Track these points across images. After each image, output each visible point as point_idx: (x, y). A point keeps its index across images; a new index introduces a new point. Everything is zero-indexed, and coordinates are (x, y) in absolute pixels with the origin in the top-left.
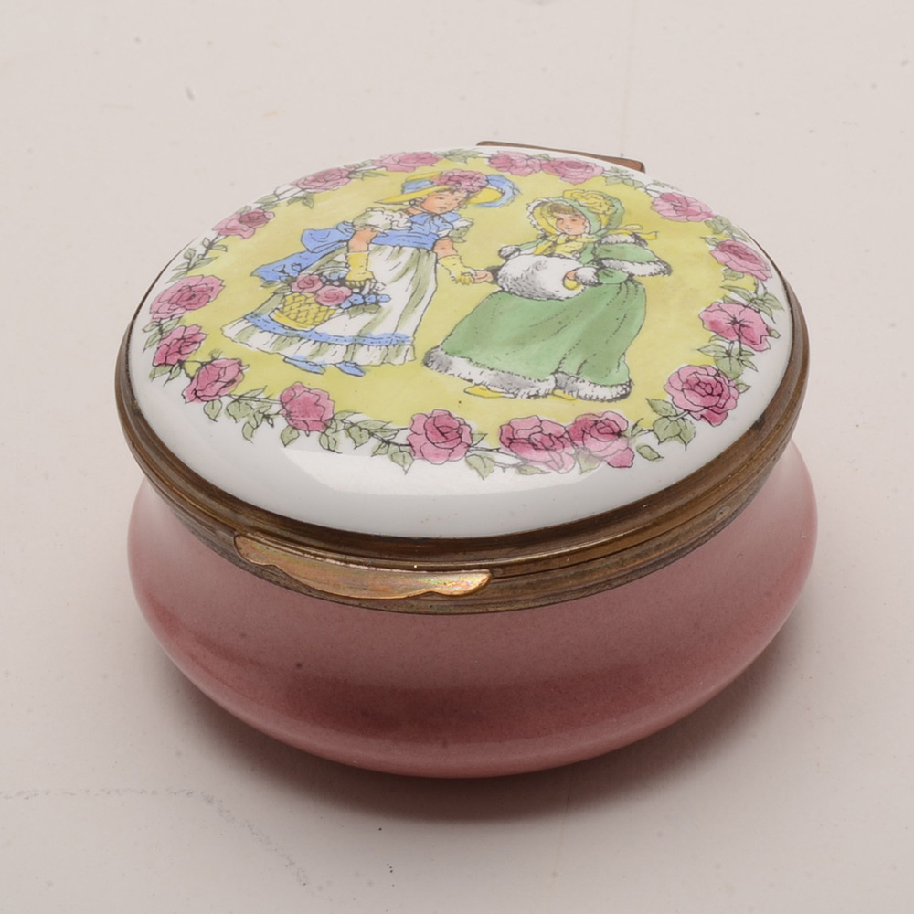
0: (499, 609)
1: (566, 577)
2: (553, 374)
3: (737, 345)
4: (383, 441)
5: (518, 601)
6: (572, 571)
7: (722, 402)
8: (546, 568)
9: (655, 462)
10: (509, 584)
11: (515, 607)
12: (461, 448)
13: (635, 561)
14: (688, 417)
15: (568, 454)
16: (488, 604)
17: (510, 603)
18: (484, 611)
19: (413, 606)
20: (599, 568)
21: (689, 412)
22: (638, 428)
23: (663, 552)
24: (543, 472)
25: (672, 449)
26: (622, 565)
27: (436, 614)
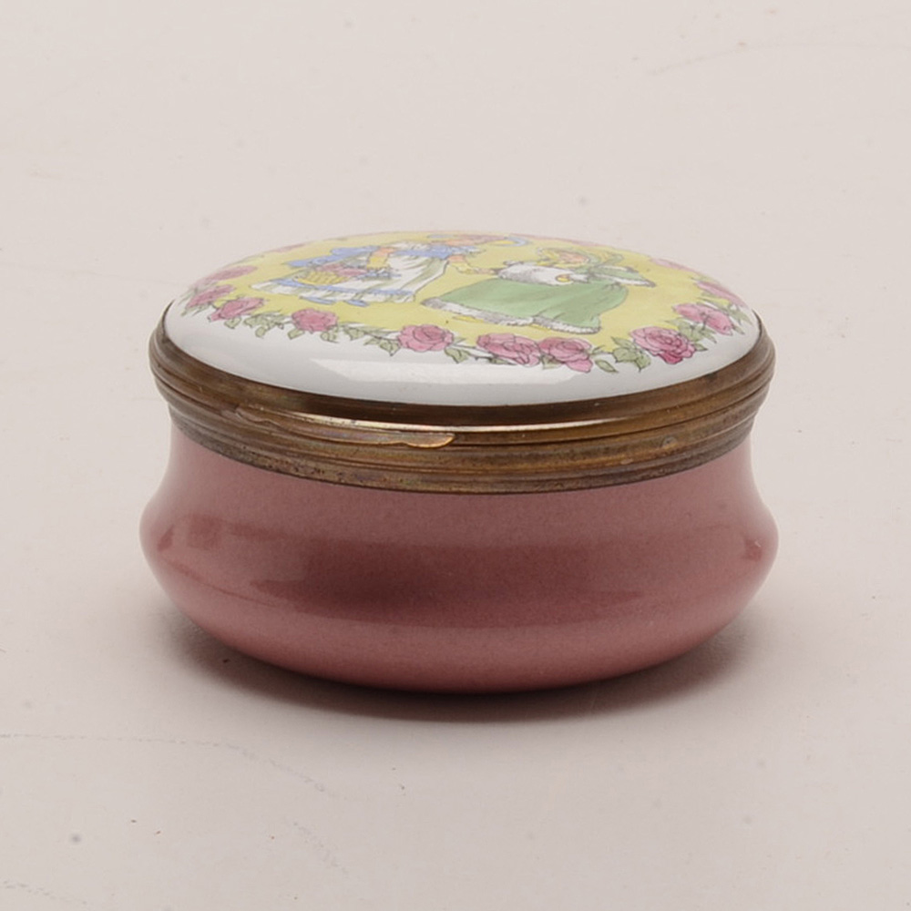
0: (462, 489)
1: (521, 457)
2: (533, 316)
3: (701, 325)
4: (376, 337)
5: (477, 483)
6: (527, 451)
7: (679, 351)
8: (504, 443)
9: (610, 374)
10: (470, 454)
11: (475, 489)
12: (443, 345)
13: (584, 458)
14: (647, 352)
15: (534, 356)
16: (452, 482)
17: (471, 483)
18: (448, 490)
19: (385, 480)
20: (551, 455)
21: (647, 350)
22: (600, 350)
23: (610, 458)
24: (510, 364)
25: (627, 369)
26: (572, 458)
27: (404, 491)
